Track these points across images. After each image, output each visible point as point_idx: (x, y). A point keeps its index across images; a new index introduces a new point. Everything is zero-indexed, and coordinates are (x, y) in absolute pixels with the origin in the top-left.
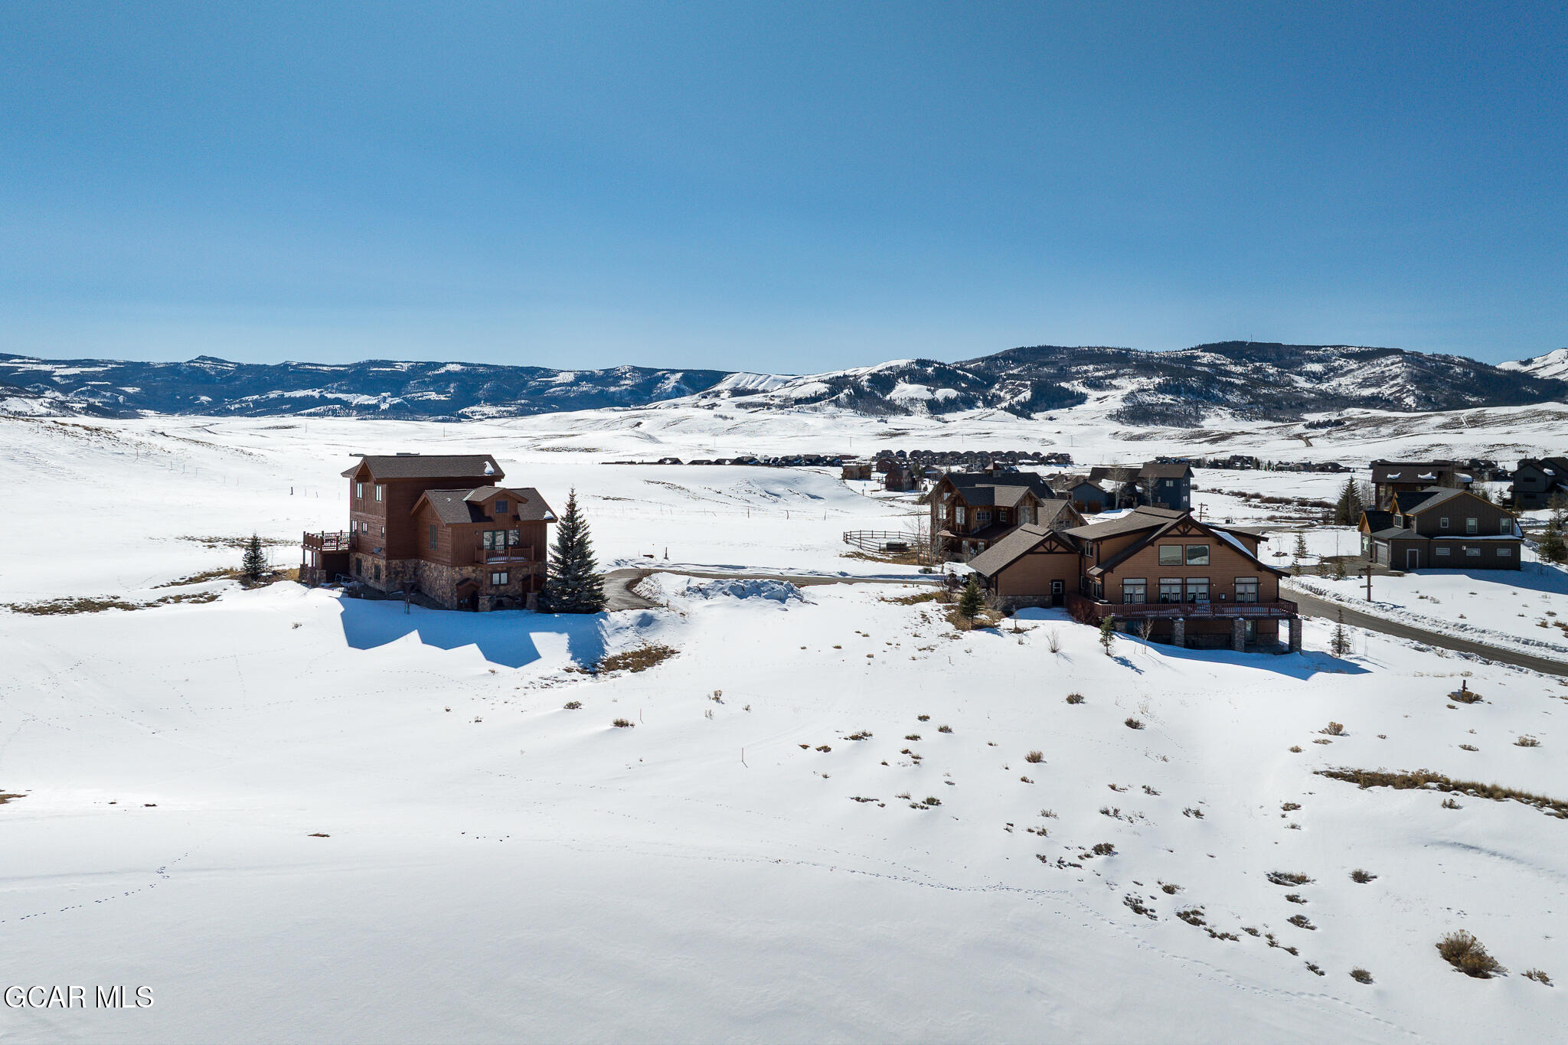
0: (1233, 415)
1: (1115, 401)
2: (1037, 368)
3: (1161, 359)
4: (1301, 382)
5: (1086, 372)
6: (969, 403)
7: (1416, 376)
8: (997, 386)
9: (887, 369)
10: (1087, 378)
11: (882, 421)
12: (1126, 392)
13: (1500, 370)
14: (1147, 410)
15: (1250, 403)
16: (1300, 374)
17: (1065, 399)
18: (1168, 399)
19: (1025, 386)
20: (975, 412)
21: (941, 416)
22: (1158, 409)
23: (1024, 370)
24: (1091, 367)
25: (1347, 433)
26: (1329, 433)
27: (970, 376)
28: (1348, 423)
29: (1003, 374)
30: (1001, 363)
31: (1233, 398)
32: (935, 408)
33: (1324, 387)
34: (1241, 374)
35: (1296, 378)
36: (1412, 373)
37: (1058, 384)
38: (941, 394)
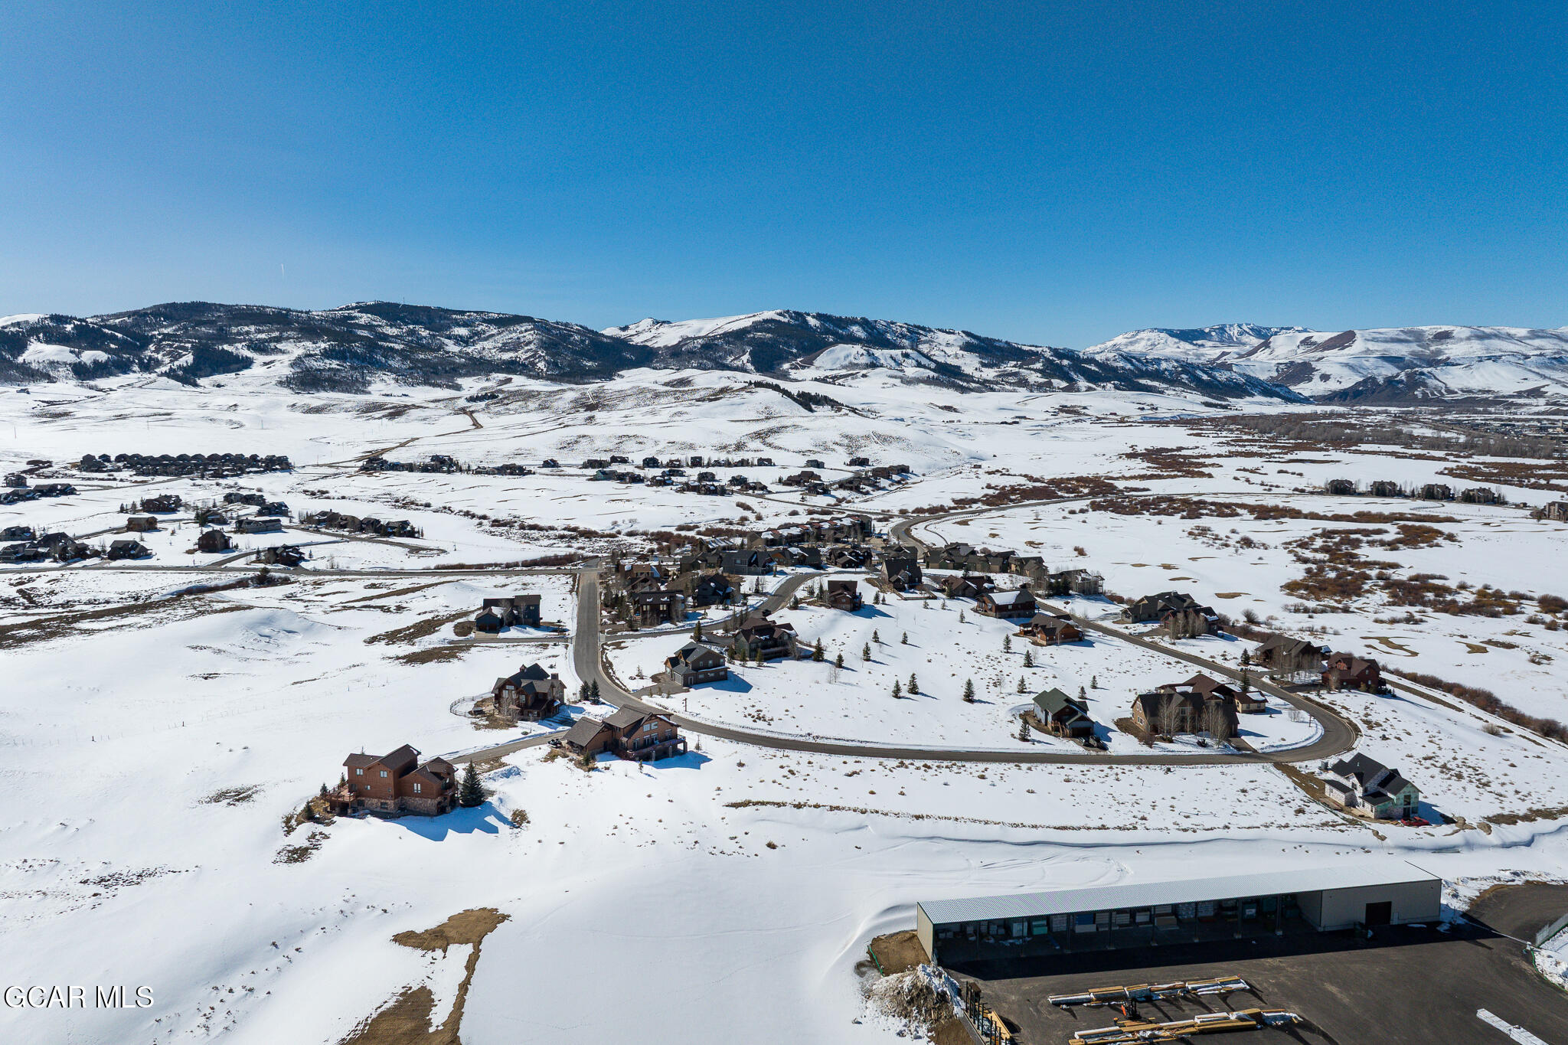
0: (397, 381)
1: (282, 366)
2: (193, 327)
3: (322, 320)
4: (452, 347)
5: (248, 333)
6: (124, 368)
7: (545, 343)
8: (152, 347)
9: (13, 325)
10: (251, 340)
11: (22, 391)
12: (293, 357)
13: (607, 337)
14: (315, 376)
15: (410, 368)
16: (449, 337)
17: (230, 364)
18: (334, 364)
19: (185, 349)
20: (131, 378)
21: (92, 383)
22: (327, 374)
23: (179, 329)
24: (253, 328)
25: (502, 408)
26: (487, 406)
27: (120, 335)
28: (501, 396)
29: (156, 333)
30: (151, 320)
31: (395, 363)
32: (82, 372)
33: (470, 350)
34: (396, 337)
35: (446, 341)
36: (542, 340)
37: (220, 347)
38: (88, 356)
